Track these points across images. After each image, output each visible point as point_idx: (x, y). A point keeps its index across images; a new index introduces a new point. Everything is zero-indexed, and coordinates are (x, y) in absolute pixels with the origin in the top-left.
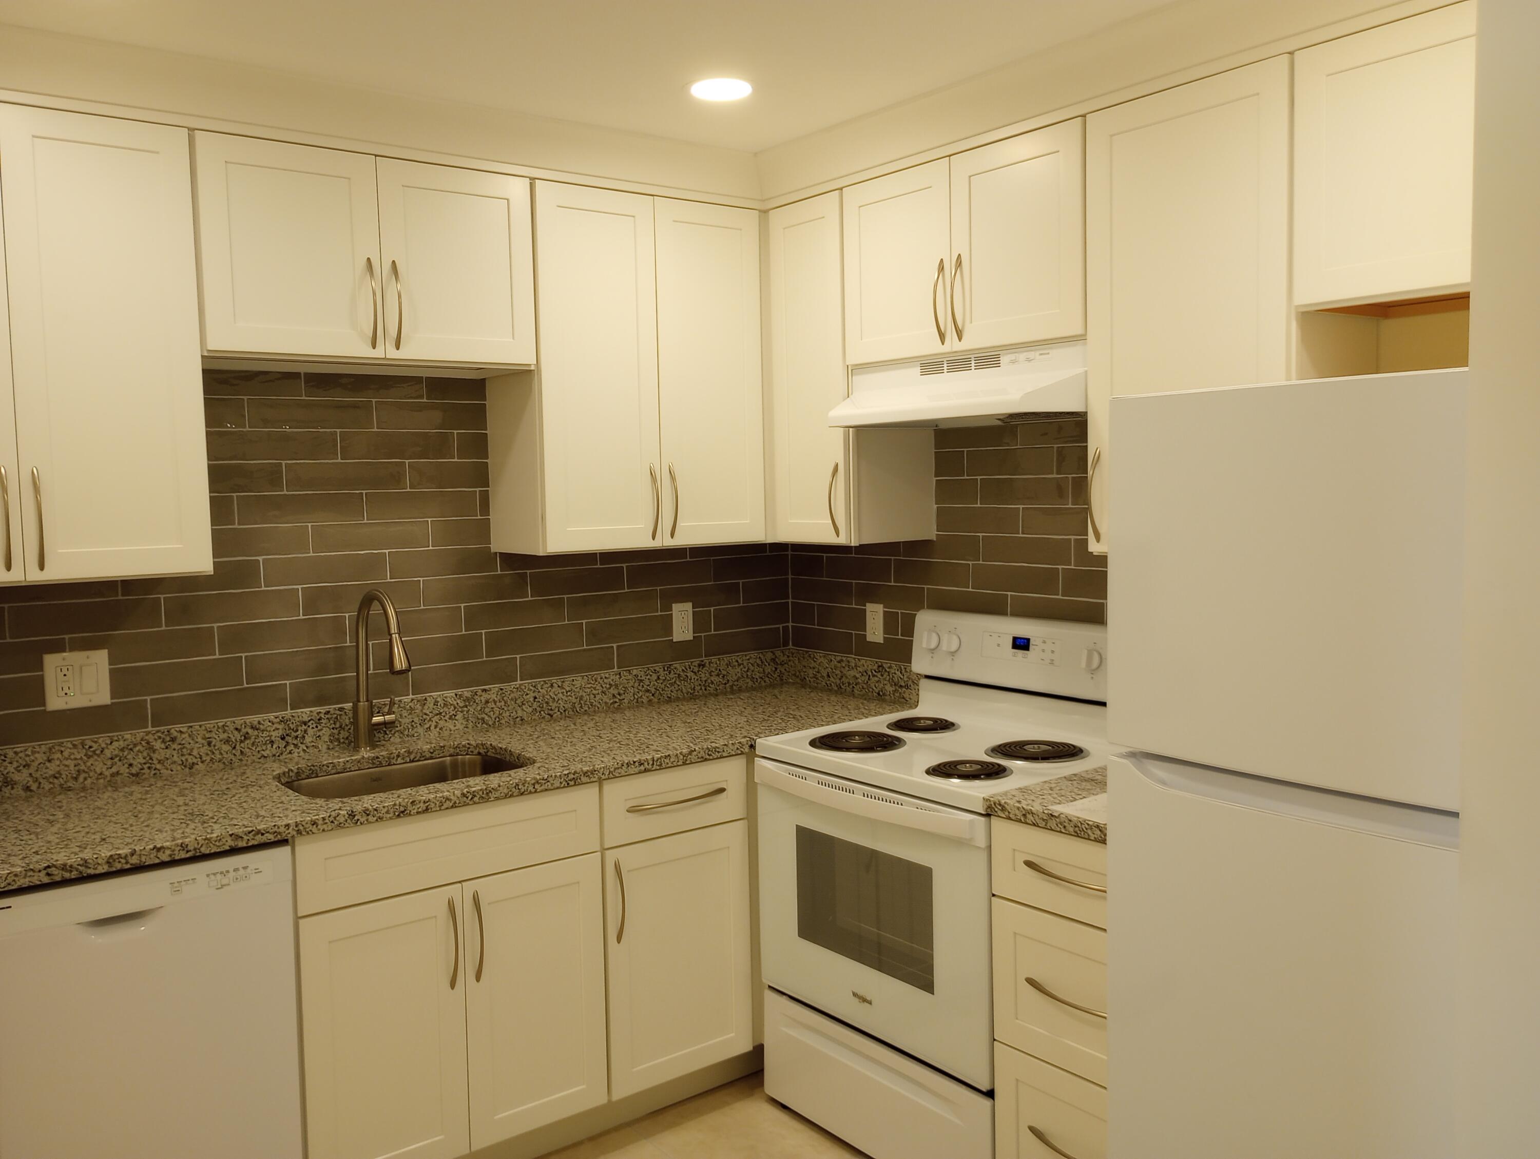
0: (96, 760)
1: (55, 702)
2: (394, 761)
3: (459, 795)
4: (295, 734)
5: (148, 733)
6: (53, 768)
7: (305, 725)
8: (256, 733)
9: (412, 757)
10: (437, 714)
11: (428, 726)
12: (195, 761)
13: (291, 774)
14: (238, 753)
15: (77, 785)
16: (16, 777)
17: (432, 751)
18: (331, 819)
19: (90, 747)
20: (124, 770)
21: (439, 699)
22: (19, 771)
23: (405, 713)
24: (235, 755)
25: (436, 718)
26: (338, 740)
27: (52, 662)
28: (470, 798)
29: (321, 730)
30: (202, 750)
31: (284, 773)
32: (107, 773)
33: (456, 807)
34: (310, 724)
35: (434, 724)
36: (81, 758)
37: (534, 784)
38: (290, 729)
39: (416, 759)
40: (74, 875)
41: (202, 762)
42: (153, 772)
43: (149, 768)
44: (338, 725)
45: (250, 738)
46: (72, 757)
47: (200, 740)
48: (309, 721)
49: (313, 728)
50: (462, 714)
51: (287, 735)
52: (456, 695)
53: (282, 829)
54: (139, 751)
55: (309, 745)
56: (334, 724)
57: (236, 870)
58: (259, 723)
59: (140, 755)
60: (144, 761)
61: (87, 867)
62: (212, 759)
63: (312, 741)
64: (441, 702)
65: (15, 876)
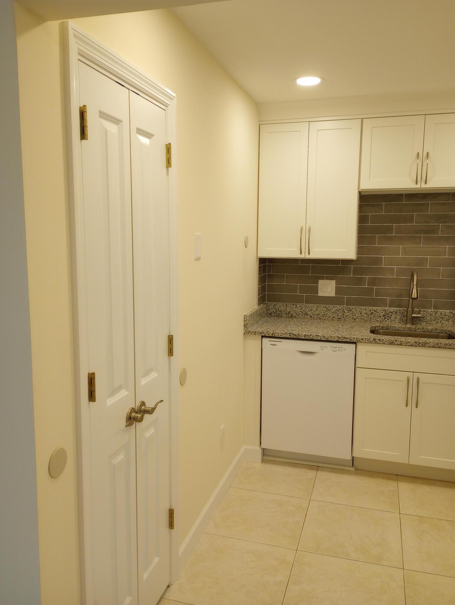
0: (329, 312)
1: (320, 294)
2: (417, 330)
3: (414, 342)
4: (388, 315)
5: (343, 307)
6: (318, 312)
7: (392, 313)
8: (375, 313)
9: (424, 330)
10: (441, 318)
11: (437, 321)
12: (356, 318)
13: (380, 327)
14: (369, 318)
15: (323, 318)
16: (308, 313)
17: (432, 329)
18: (368, 339)
19: (328, 308)
20: (336, 317)
21: (442, 313)
22: (309, 311)
23: (428, 315)
24: (368, 318)
25: (441, 319)
26: (403, 320)
27: (321, 282)
28: (418, 344)
29: (397, 316)
30: (358, 315)
31: (377, 326)
32: (331, 316)
33: (412, 346)
34: (393, 313)
35: (440, 321)
36: (325, 311)
37: (445, 345)
38: (386, 313)
39: (425, 331)
40: (296, 337)
41: (358, 319)
42: (344, 319)
43: (343, 317)
44: (403, 315)
45: (373, 314)
46: (323, 310)
47: (358, 312)
48: (393, 312)
49: (394, 314)
50: (452, 320)
51: (385, 315)
52: (450, 312)
53: (352, 339)
54: (340, 312)
55: (392, 320)
56: (402, 314)
57: (339, 347)
58: (377, 310)
59: (341, 313)
60: (342, 315)
61: (299, 336)
62: (361, 318)
63: (393, 319)
64: (443, 314)
65: (283, 334)
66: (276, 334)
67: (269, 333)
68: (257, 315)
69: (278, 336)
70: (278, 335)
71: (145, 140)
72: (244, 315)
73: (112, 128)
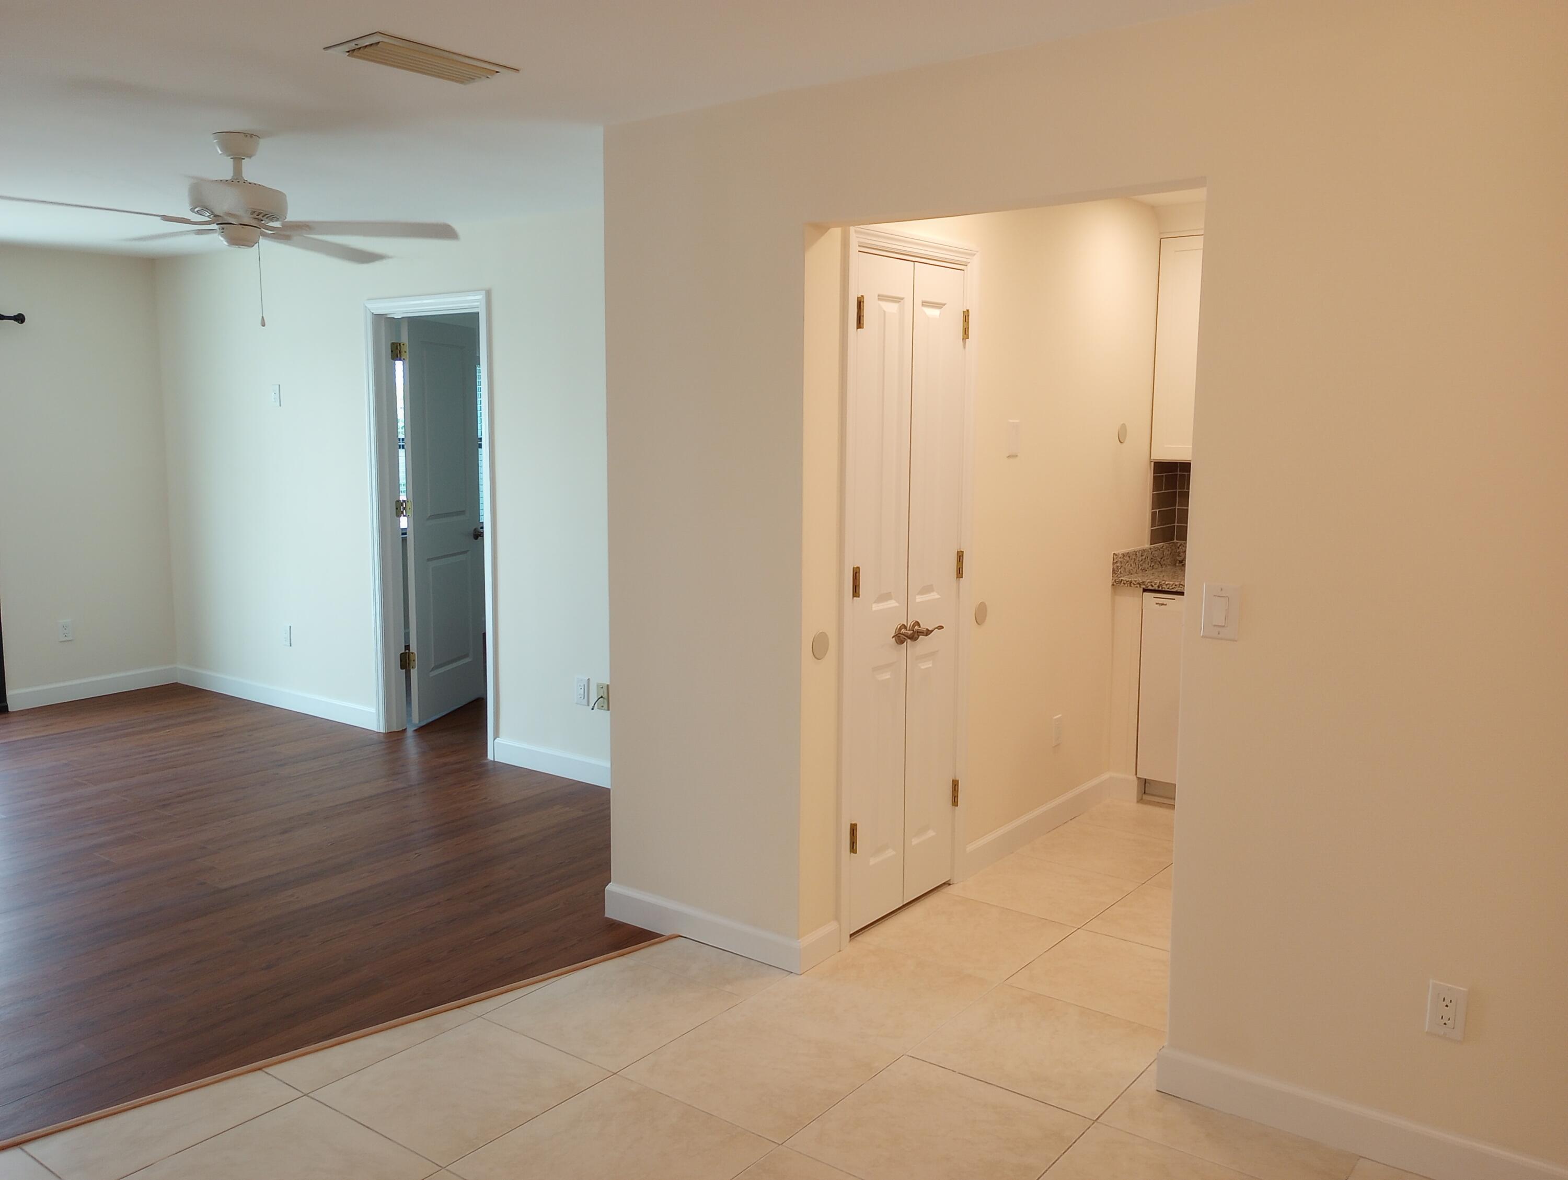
65: (1176, 585)
66: (1164, 586)
67: (1153, 584)
68: (1144, 557)
69: (1168, 590)
70: (1168, 588)
71: (934, 313)
72: (1114, 554)
73: (891, 308)
